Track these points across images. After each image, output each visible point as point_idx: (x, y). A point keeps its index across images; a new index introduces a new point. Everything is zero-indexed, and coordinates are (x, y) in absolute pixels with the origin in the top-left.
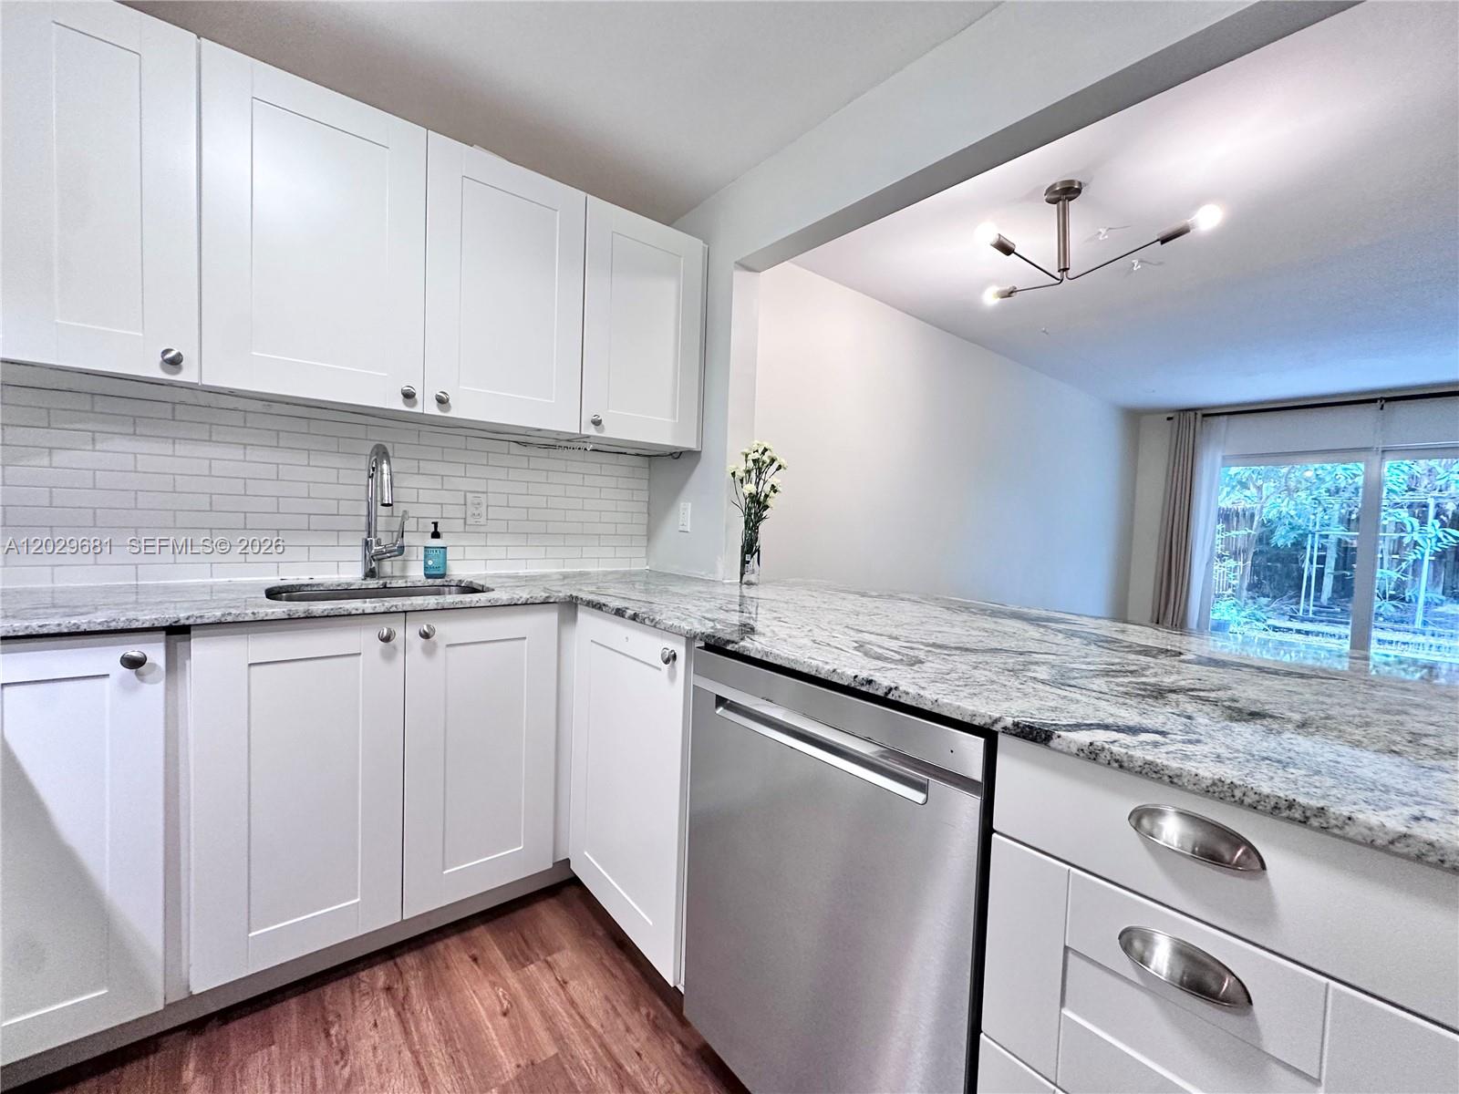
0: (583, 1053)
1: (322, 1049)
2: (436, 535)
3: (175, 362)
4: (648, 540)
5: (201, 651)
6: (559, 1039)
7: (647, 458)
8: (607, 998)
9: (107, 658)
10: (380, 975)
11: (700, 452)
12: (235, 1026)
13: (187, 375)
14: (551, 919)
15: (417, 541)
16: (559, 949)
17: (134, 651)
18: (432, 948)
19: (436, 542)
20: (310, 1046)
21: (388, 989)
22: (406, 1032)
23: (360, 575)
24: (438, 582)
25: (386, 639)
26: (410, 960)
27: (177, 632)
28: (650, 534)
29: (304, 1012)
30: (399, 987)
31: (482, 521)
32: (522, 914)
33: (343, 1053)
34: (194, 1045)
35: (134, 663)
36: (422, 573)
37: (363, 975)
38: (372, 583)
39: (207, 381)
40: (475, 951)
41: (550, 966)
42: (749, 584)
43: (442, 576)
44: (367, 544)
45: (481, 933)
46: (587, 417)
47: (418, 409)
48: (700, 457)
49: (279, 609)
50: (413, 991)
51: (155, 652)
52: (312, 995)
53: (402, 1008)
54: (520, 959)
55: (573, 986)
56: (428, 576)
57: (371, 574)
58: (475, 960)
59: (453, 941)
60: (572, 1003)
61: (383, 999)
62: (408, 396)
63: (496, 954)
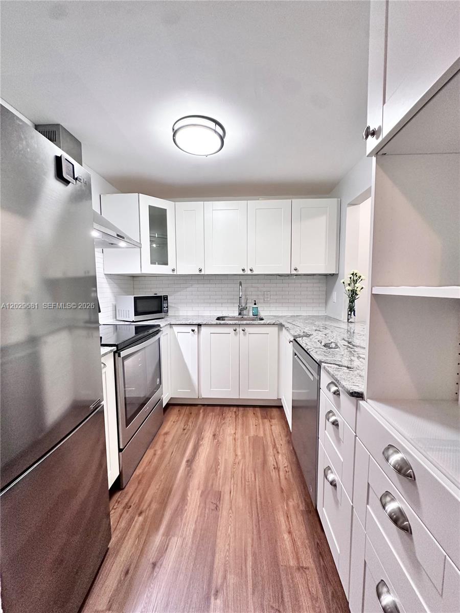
0: (269, 439)
1: (221, 417)
2: (255, 304)
3: (201, 271)
4: (326, 304)
5: (203, 329)
6: (265, 434)
7: (325, 276)
8: (280, 432)
9: (189, 329)
10: (235, 409)
11: (338, 274)
12: (209, 407)
13: (203, 273)
14: (275, 412)
15: (251, 305)
16: (274, 419)
17: (193, 328)
18: (246, 408)
19: (255, 306)
20: (219, 416)
21: (235, 412)
22: (236, 421)
23: (238, 314)
24: (255, 317)
25: (235, 330)
26: (241, 409)
27: (199, 325)
28: (326, 303)
29: (220, 409)
30: (237, 413)
31: (269, 299)
32: (269, 409)
33: (224, 419)
34: (203, 408)
35: (193, 331)
36: (252, 314)
37: (232, 408)
38: (240, 316)
39: (206, 273)
40: (255, 412)
41: (270, 421)
42: (351, 322)
43: (257, 315)
44: (239, 306)
45: (258, 409)
46: (293, 269)
47: (246, 273)
48: (338, 276)
49: (218, 322)
50: (240, 415)
51: (196, 328)
52: (222, 408)
53: (236, 416)
54: (264, 417)
55: (273, 427)
56: (253, 315)
57: (240, 314)
58: (254, 414)
59: (251, 409)
60: (271, 430)
61: (234, 413)
62: (243, 270)
63: (259, 415)
